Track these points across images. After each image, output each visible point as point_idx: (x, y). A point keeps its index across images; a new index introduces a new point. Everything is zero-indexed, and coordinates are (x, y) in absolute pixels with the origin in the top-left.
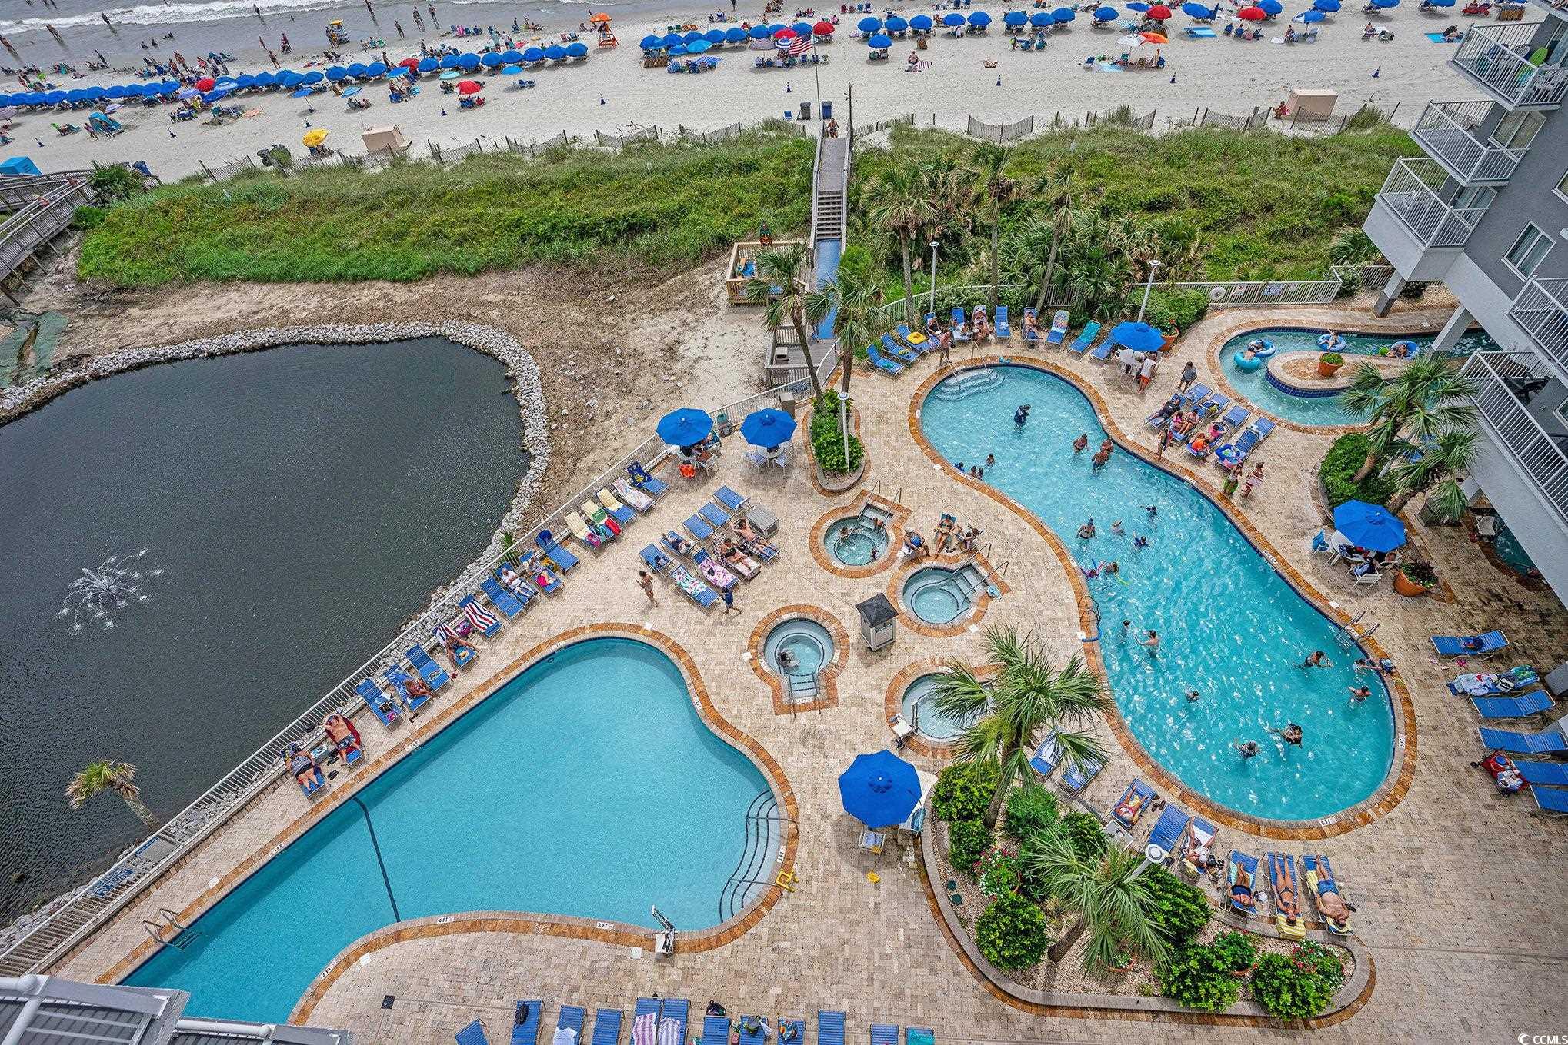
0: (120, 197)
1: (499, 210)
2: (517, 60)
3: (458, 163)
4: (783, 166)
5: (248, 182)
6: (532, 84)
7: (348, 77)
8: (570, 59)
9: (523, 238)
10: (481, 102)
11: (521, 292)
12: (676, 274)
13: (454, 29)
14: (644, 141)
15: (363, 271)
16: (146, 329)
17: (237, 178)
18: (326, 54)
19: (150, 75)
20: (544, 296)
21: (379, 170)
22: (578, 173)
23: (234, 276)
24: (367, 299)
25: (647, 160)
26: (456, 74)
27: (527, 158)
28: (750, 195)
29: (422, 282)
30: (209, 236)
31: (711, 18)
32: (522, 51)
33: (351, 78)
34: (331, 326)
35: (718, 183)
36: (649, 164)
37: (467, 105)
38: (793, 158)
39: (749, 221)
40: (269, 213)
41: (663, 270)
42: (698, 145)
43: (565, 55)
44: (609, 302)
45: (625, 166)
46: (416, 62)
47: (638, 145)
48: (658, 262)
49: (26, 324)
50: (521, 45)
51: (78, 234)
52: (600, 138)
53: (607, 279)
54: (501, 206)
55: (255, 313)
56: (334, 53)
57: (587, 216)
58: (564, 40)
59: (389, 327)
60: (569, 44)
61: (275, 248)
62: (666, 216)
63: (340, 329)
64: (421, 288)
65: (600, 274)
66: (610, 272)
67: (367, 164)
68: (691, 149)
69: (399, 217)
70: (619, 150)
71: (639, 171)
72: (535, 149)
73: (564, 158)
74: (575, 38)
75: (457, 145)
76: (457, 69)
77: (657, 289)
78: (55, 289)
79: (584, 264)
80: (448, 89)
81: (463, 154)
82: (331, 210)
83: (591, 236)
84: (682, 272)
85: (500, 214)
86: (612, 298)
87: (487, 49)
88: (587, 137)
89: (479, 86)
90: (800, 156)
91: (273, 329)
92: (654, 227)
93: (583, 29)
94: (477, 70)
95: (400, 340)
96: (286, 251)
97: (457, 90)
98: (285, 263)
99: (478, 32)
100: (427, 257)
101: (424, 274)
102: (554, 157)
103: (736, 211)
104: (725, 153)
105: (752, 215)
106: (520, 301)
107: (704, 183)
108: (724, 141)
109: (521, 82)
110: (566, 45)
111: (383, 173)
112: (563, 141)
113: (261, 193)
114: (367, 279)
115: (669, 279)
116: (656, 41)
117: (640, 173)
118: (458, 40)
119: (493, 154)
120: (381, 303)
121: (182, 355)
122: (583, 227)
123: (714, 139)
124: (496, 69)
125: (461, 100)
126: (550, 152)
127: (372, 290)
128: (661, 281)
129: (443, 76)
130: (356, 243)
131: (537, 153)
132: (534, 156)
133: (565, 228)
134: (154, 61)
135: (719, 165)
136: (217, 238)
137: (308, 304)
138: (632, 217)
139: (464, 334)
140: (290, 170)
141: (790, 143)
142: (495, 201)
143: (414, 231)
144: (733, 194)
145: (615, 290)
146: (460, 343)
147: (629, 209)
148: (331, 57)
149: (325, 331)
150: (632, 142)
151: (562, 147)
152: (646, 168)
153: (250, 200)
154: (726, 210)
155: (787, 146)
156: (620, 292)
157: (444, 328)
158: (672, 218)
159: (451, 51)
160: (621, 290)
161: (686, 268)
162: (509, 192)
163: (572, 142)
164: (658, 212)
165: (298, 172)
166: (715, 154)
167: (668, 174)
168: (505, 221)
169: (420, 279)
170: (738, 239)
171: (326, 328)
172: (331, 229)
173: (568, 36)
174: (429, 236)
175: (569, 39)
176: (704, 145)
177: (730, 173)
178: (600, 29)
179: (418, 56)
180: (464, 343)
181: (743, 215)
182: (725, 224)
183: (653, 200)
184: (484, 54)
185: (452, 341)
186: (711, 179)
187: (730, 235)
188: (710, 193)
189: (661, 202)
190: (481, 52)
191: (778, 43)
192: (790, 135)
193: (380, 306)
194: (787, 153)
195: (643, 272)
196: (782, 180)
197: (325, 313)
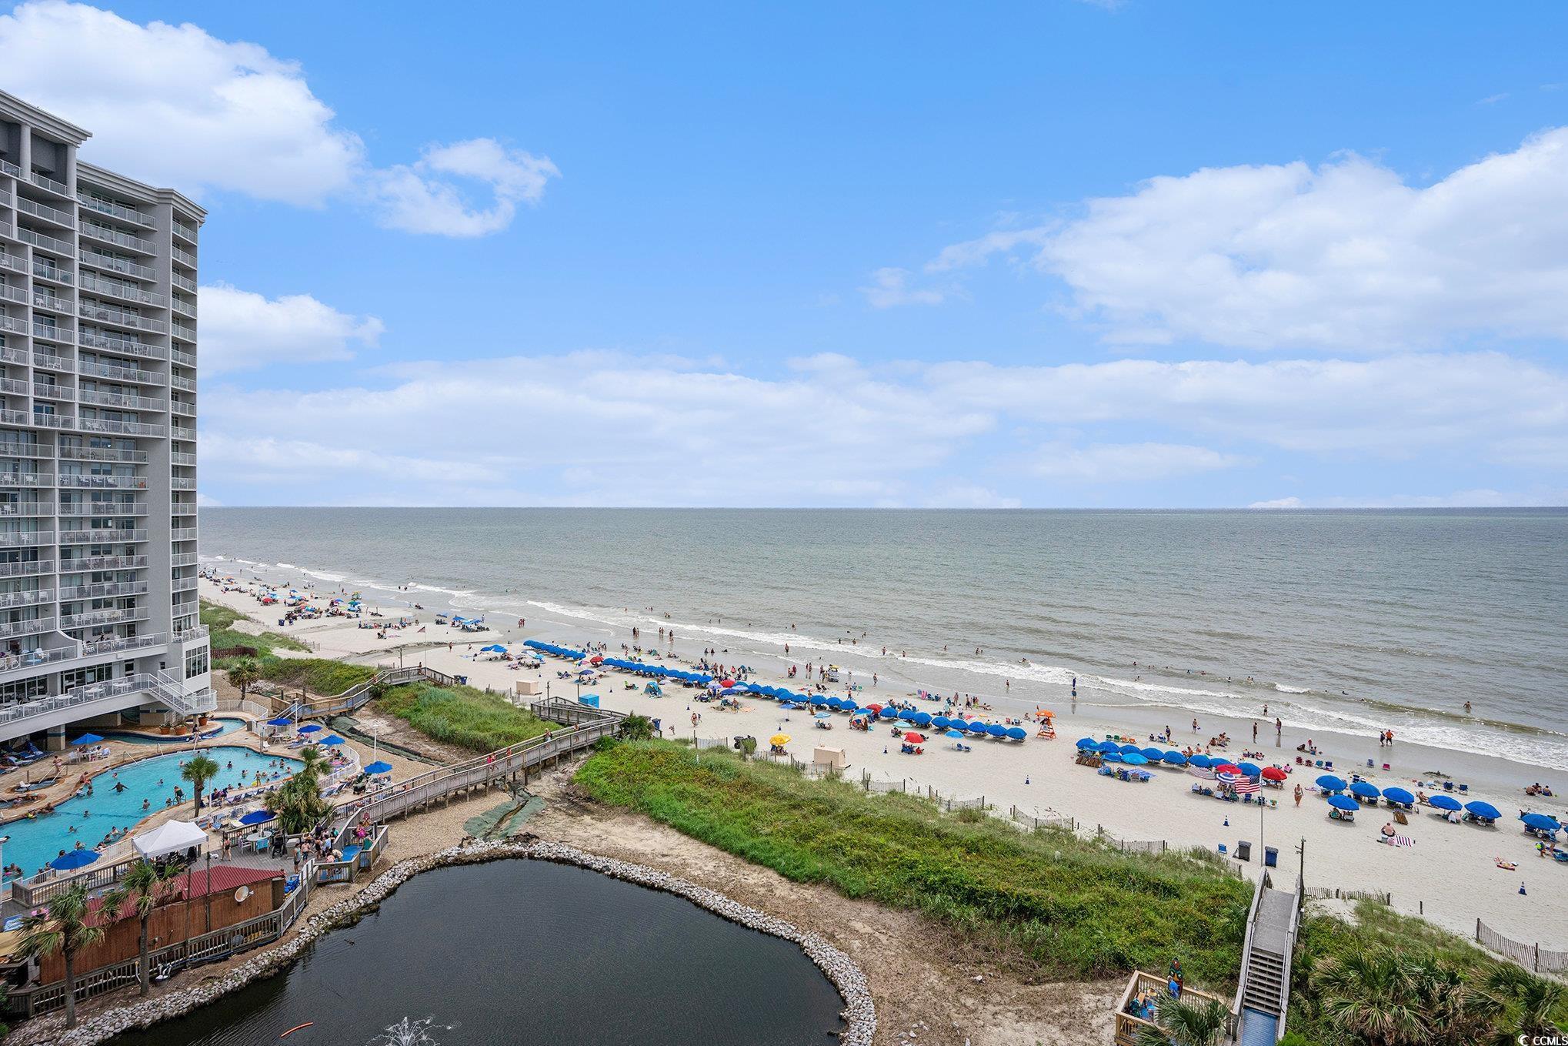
0: (631, 737)
1: (899, 847)
2: (961, 727)
3: (881, 794)
4: (1209, 902)
5: (717, 755)
6: (968, 749)
7: (825, 705)
8: (1008, 739)
9: (912, 882)
10: (919, 752)
11: (891, 934)
12: (1057, 980)
13: (920, 692)
14: (1058, 829)
15: (762, 856)
16: (585, 835)
17: (712, 750)
18: (818, 686)
20: (910, 947)
21: (815, 778)
22: (984, 839)
23: (666, 820)
24: (754, 881)
25: (1057, 848)
26: (908, 725)
27: (942, 810)
28: (1164, 921)
29: (806, 885)
30: (668, 784)
31: (1152, 738)
32: (969, 722)
33: (827, 706)
34: (712, 893)
35: (1129, 896)
36: (1057, 852)
37: (908, 750)
38: (1223, 897)
39: (1158, 951)
40: (718, 783)
41: (1043, 971)
42: (1114, 850)
43: (1004, 735)
44: (974, 982)
45: (1032, 847)
46: (880, 708)
47: (1051, 831)
48: (1043, 959)
49: (521, 799)
50: (970, 717)
51: (592, 752)
52: (1014, 811)
53: (979, 954)
54: (902, 844)
55: (663, 856)
56: (823, 686)
57: (980, 883)
58: (1008, 722)
59: (758, 915)
60: (1011, 727)
61: (708, 811)
62: (1063, 911)
63: (717, 899)
64: (802, 891)
65: (975, 947)
66: (987, 949)
67: (808, 771)
68: (1105, 852)
69: (812, 822)
70: (1031, 830)
71: (1046, 857)
72: (951, 804)
73: (975, 821)
74: (1018, 723)
75: (886, 780)
76: (910, 721)
77: (1032, 988)
78: (554, 782)
79: (960, 930)
80: (897, 734)
81: (888, 788)
82: (763, 797)
83: (978, 904)
84: (1065, 980)
85: (899, 851)
86: (979, 978)
87: (940, 713)
88: (1001, 811)
89: (923, 738)
90: (1232, 898)
91: (669, 875)
92: (1046, 920)
93: (1027, 717)
94: (926, 726)
95: (761, 931)
96: (713, 816)
97: (904, 737)
98: (707, 825)
99: (937, 699)
100: (820, 865)
101: (810, 879)
102: (967, 816)
103: (1144, 934)
104: (1143, 867)
105: (1163, 945)
106: (885, 942)
107: (1113, 890)
108: (1143, 854)
109: (959, 746)
110: (1008, 727)
111: (817, 783)
112: (980, 805)
113: (721, 766)
114: (762, 864)
115: (1048, 981)
116: (1092, 744)
117: (1045, 858)
118: (919, 701)
119: (913, 797)
120: (762, 890)
121: (594, 866)
122: (973, 891)
123: (1134, 849)
124: (942, 729)
125: (904, 745)
126: (965, 811)
127: (761, 876)
128: (1039, 981)
129: (896, 724)
130: (768, 830)
131: (952, 808)
132: (949, 810)
133: (956, 887)
135: (1133, 877)
136: (672, 788)
137: (706, 866)
138: (1026, 900)
139: (820, 952)
140: (750, 757)
141: (1221, 879)
142: (899, 838)
143: (819, 839)
144: (1144, 914)
145: (986, 971)
146: (812, 959)
147: (1026, 891)
148: (819, 689)
149: (705, 894)
150: (1047, 827)
151: (977, 810)
152: (1054, 856)
153: (711, 769)
154: (1132, 929)
155: (1217, 882)
156: (990, 975)
157: (804, 937)
158: (1068, 916)
159: (911, 708)
160: (992, 974)
161: (1071, 977)
162: (915, 834)
163: (988, 809)
164: (1055, 905)
165: (755, 760)
166: (1131, 865)
167: (1075, 869)
168: (901, 859)
169: (805, 882)
170: (1140, 967)
171: (707, 893)
172: (756, 812)
173: (1012, 720)
174: (829, 848)
175: (1013, 723)
176: (1121, 852)
177: (1144, 890)
178: (1043, 722)
179: (884, 704)
180: (815, 961)
181: (1152, 942)
182: (1128, 944)
183: (1053, 890)
184: (936, 716)
185: (806, 954)
186: (1121, 890)
187: (1131, 959)
188: (1117, 904)
189: (1061, 896)
190: (934, 714)
191: (1219, 776)
192: (1222, 871)
193: (760, 893)
194: (1217, 890)
195: (1021, 963)
196: (1206, 917)
197: (714, 879)
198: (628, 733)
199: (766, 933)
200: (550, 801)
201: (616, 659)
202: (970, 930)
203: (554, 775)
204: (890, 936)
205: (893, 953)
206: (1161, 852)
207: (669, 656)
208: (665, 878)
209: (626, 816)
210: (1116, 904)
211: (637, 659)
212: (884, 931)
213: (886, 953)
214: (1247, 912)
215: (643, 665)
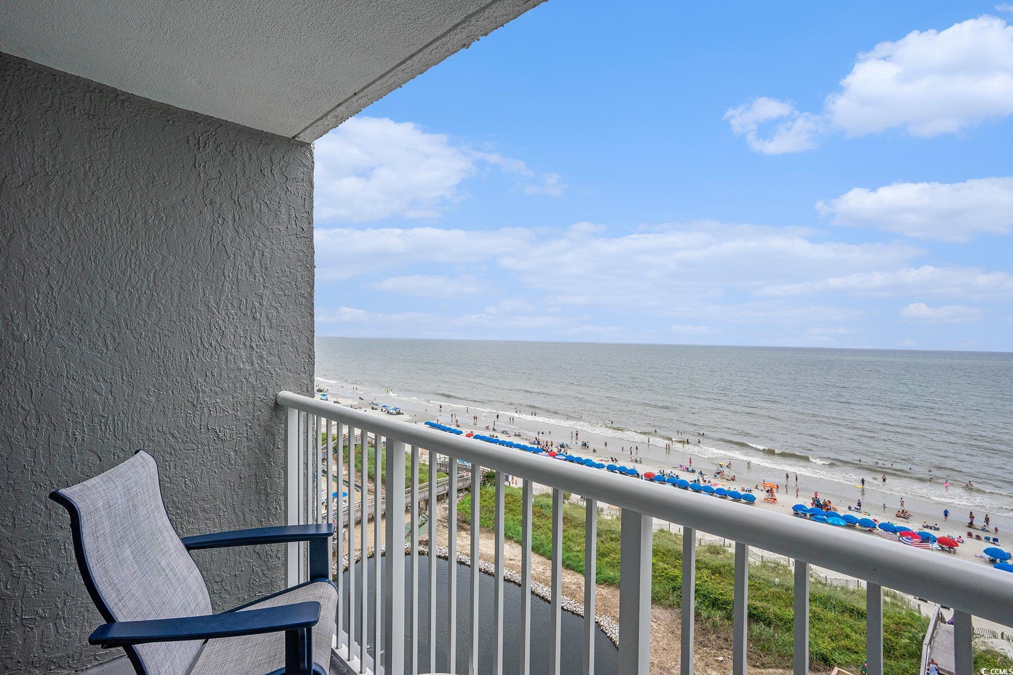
0: (491, 485)
1: (666, 566)
2: (710, 490)
4: (893, 626)
5: (545, 499)
7: (615, 469)
8: (743, 501)
9: (674, 589)
11: (659, 622)
12: (777, 667)
13: (681, 466)
14: (778, 564)
15: (574, 565)
16: (462, 543)
17: (542, 495)
18: (612, 458)
19: (534, 444)
20: (673, 632)
21: (609, 518)
22: (725, 566)
23: (513, 538)
24: (568, 581)
25: (777, 577)
27: (695, 544)
28: (858, 636)
29: (602, 586)
30: (514, 515)
31: (850, 508)
32: (715, 488)
33: (618, 472)
34: (541, 585)
35: (831, 615)
36: (777, 579)
38: (904, 624)
39: (853, 656)
40: (546, 516)
41: (767, 659)
42: (820, 583)
43: (740, 498)
44: (717, 661)
45: (759, 574)
46: (653, 475)
47: (773, 565)
48: (768, 651)
49: (423, 519)
50: (716, 485)
51: (467, 492)
53: (721, 643)
54: (668, 564)
55: (511, 560)
56: (615, 459)
57: (721, 594)
58: (743, 490)
59: (571, 602)
60: (745, 493)
61: (539, 533)
62: (781, 620)
63: (545, 589)
64: (600, 589)
65: (718, 637)
66: (726, 640)
67: (605, 513)
68: (813, 583)
69: (607, 545)
70: (758, 563)
71: (769, 582)
72: (702, 541)
73: (718, 553)
74: (750, 491)
76: (674, 485)
77: (759, 670)
78: (443, 510)
79: (708, 625)
82: (575, 527)
83: (719, 609)
84: (783, 668)
85: (665, 569)
86: (721, 658)
87: (695, 481)
90: (912, 626)
91: (514, 572)
92: (769, 624)
93: (757, 487)
95: (573, 613)
96: (543, 537)
98: (539, 542)
99: (693, 471)
100: (612, 573)
101: (605, 582)
102: (713, 550)
103: (843, 643)
104: (842, 596)
105: (857, 653)
106: (655, 627)
107: (819, 610)
108: (843, 588)
110: (743, 493)
111: (611, 521)
112: (722, 543)
113: (548, 506)
114: (574, 570)
115: (771, 667)
116: (804, 508)
117: (769, 583)
118: (681, 472)
119: (676, 534)
120: (574, 587)
121: (467, 563)
122: (716, 600)
123: (835, 584)
124: (695, 490)
126: (711, 546)
127: (573, 577)
128: (764, 666)
130: (578, 549)
131: (703, 544)
133: (704, 596)
134: (539, 439)
135: (834, 602)
136: (517, 518)
137: (538, 568)
138: (754, 609)
139: (611, 629)
140: (567, 502)
141: (904, 612)
142: (666, 560)
143: (612, 556)
144: (842, 629)
145: (725, 654)
146: (606, 634)
147: (754, 603)
148: (613, 460)
149: (537, 586)
150: (769, 562)
151: (720, 547)
152: (774, 582)
153: (541, 507)
154: (833, 638)
155: (900, 614)
156: (729, 658)
157: (601, 619)
158: (785, 623)
159: (675, 476)
160: (730, 657)
161: (788, 667)
162: (676, 559)
163: (727, 546)
164: (775, 615)
165: (570, 504)
166: (832, 594)
167: (790, 592)
168: (666, 574)
169: (602, 584)
170: (840, 665)
171: (539, 585)
172: (570, 536)
173: (746, 489)
174: (618, 563)
175: (746, 491)
176: (825, 585)
177: (842, 612)
178: (768, 491)
179: (656, 472)
180: (608, 635)
181: (848, 649)
182: (830, 648)
183: (774, 604)
184: (692, 483)
185: (602, 630)
186: (825, 610)
187: (833, 659)
188: (822, 619)
189: (780, 609)
190: (691, 481)
191: (902, 539)
192: (904, 606)
193: (573, 588)
194: (899, 618)
195: (751, 652)
196: (890, 637)
197: (543, 577)
198: (489, 482)
199: (576, 614)
200: (441, 521)
201: (481, 435)
202: (714, 626)
203: (443, 506)
204: (659, 624)
205: (661, 635)
206: (856, 588)
207: (515, 435)
208: (511, 574)
209: (487, 534)
210: (820, 619)
211: (495, 436)
212: (654, 620)
213: (656, 634)
214: (924, 637)
215: (498, 440)
